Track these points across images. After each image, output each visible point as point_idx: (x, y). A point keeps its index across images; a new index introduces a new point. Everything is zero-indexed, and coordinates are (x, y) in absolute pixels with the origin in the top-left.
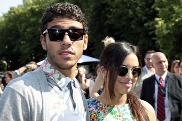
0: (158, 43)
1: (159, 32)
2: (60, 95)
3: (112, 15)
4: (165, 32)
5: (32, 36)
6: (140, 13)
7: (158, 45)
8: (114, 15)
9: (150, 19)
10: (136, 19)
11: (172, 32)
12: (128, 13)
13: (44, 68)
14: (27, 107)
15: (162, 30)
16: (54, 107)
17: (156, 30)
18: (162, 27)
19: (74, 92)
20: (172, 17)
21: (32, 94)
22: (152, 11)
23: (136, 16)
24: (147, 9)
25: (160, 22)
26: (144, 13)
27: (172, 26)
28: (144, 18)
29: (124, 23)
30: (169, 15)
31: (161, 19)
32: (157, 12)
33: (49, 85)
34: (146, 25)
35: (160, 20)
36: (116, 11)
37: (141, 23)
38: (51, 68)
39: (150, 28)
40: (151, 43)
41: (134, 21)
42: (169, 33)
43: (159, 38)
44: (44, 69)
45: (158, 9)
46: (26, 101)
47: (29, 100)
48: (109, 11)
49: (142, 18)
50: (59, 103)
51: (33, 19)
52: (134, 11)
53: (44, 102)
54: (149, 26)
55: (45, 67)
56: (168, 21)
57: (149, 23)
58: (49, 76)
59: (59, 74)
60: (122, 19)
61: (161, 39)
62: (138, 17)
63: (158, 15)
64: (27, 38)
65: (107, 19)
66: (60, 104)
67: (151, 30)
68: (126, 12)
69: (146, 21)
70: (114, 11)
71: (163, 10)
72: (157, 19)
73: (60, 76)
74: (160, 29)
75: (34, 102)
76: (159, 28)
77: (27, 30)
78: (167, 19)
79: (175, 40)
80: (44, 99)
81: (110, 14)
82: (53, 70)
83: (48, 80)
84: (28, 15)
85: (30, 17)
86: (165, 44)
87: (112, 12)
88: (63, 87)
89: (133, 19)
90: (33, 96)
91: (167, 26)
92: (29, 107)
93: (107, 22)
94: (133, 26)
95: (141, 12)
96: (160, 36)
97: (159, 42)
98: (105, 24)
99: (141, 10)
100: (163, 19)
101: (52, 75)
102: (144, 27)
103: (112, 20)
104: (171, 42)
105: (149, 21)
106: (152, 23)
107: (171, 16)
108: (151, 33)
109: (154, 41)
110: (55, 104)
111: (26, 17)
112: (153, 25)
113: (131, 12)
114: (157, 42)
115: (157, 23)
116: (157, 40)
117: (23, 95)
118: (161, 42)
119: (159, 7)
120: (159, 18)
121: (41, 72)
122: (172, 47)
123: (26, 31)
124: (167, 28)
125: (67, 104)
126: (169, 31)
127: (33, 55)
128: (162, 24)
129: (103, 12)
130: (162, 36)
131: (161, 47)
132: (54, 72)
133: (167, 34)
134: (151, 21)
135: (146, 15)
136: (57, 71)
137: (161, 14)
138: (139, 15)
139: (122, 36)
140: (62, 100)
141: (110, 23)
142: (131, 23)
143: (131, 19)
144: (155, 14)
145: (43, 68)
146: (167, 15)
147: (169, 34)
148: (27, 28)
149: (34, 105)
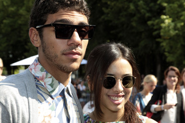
0: (163, 46)
1: (165, 32)
2: (51, 106)
3: (109, 9)
4: (172, 33)
5: (9, 29)
6: (143, 8)
7: (163, 48)
8: (111, 9)
9: (154, 16)
10: (138, 15)
11: (181, 33)
12: (129, 7)
13: (33, 70)
14: (9, 120)
15: (169, 30)
16: (44, 121)
17: (162, 30)
18: (169, 27)
19: (68, 102)
20: (181, 16)
21: (17, 103)
22: (157, 7)
23: (139, 11)
24: (152, 4)
25: (167, 21)
26: (148, 9)
27: (182, 26)
28: (148, 15)
29: (123, 19)
30: (178, 12)
31: (168, 17)
32: (164, 8)
33: (39, 93)
34: (149, 23)
35: (167, 19)
36: (115, 5)
37: (143, 21)
38: (42, 70)
39: (155, 28)
40: (155, 45)
41: (135, 18)
42: (177, 33)
43: (165, 39)
44: (33, 72)
45: (165, 5)
46: (8, 113)
47: (13, 111)
48: (106, 3)
49: (145, 14)
50: (49, 116)
51: (12, 9)
52: (137, 6)
53: (31, 113)
54: (153, 25)
55: (35, 69)
56: (176, 19)
57: (154, 21)
58: (38, 81)
59: (51, 79)
60: (121, 14)
61: (167, 41)
62: (140, 13)
63: (164, 11)
64: (3, 31)
65: (103, 13)
66: (51, 118)
67: (156, 30)
68: (126, 6)
69: (149, 19)
70: (113, 4)
71: (171, 7)
72: (164, 17)
73: (53, 81)
74: (167, 29)
75: (18, 113)
76: (165, 27)
77: (5, 21)
78: (176, 17)
79: (183, 43)
80: (31, 110)
81: (107, 8)
82: (44, 73)
83: (37, 86)
84: (7, 3)
85: (8, 6)
86: (171, 47)
87: (109, 5)
88: (55, 96)
89: (134, 15)
90: (17, 106)
91: (175, 25)
92: (11, 119)
93: (103, 17)
94: (134, 24)
95: (145, 7)
96: (165, 37)
97: (164, 44)
98: (101, 20)
99: (144, 5)
100: (170, 17)
101: (42, 79)
102: (147, 25)
103: (109, 15)
104: (179, 45)
105: (154, 19)
106: (157, 21)
107: (180, 14)
108: (155, 33)
109: (158, 43)
110: (45, 117)
111: (3, 5)
112: (158, 24)
113: (132, 7)
114: (162, 44)
115: (163, 22)
116: (162, 42)
117: (4, 104)
118: (167, 44)
119: (166, 2)
120: (166, 15)
121: (28, 75)
122: (179, 52)
123: (2, 23)
124: (175, 28)
125: (60, 117)
126: (177, 32)
127: (10, 52)
128: (169, 23)
129: (99, 5)
130: (168, 38)
131: (166, 50)
132: (45, 76)
133: (174, 36)
134: (156, 19)
135: (150, 11)
136: (49, 75)
137: (169, 11)
138: (142, 11)
139: (121, 34)
140: (54, 112)
141: (106, 19)
142: (132, 20)
143: (132, 15)
144: (161, 11)
145: (31, 69)
146: (176, 12)
147: (177, 35)
148: (5, 19)
149: (18, 117)
